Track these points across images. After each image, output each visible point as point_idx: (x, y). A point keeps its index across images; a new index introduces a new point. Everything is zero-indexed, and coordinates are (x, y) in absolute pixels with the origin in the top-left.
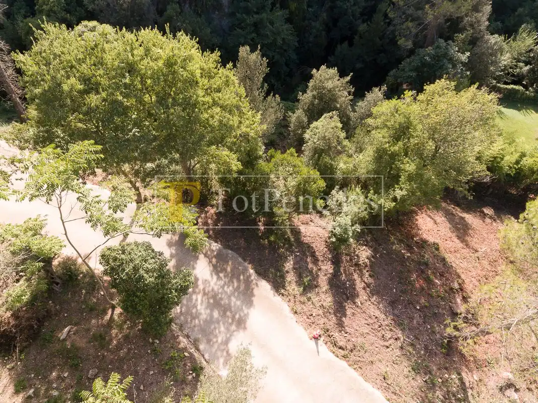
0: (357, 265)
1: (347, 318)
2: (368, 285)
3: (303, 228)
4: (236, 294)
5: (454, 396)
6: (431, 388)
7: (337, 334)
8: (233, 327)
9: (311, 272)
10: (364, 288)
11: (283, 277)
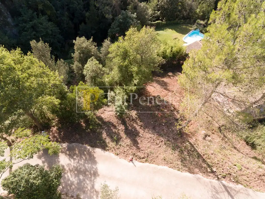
0: (133, 120)
1: (140, 144)
2: (141, 126)
3: (103, 116)
4: (87, 162)
5: (191, 151)
6: (182, 153)
7: (139, 153)
8: (93, 178)
9: (115, 133)
10: (140, 128)
11: (104, 142)
